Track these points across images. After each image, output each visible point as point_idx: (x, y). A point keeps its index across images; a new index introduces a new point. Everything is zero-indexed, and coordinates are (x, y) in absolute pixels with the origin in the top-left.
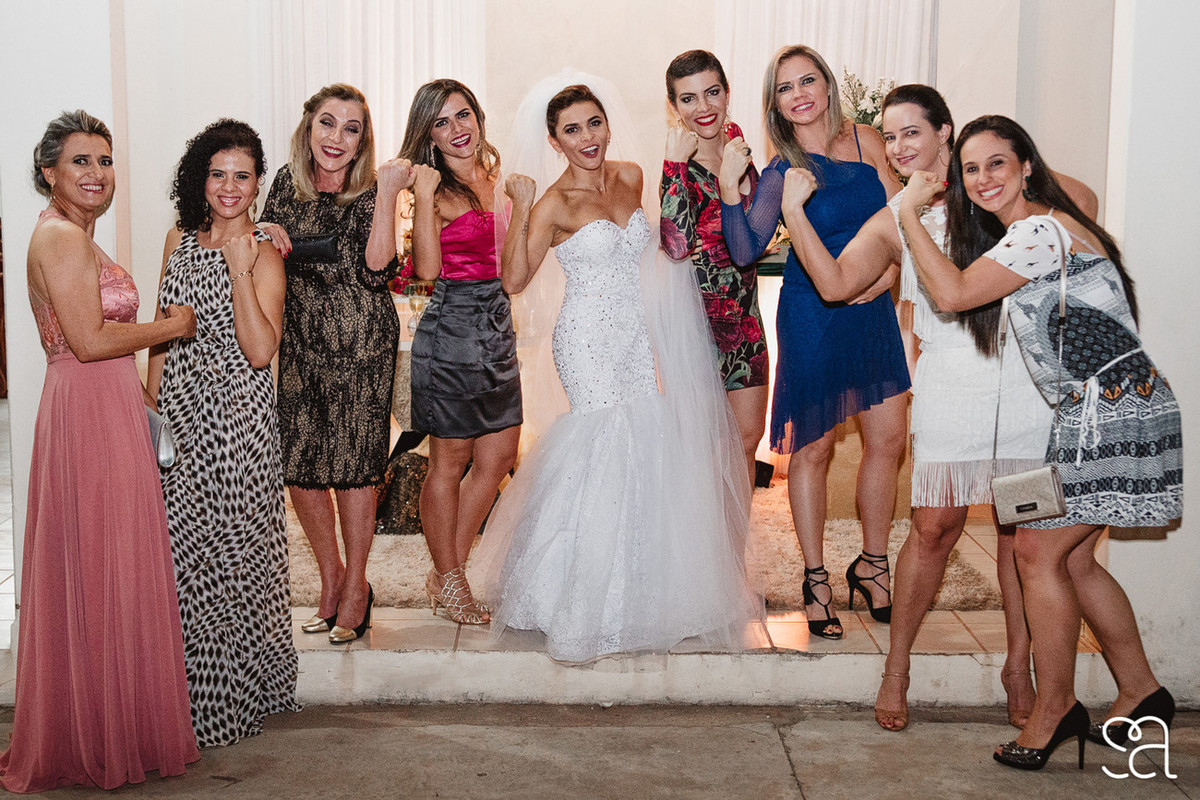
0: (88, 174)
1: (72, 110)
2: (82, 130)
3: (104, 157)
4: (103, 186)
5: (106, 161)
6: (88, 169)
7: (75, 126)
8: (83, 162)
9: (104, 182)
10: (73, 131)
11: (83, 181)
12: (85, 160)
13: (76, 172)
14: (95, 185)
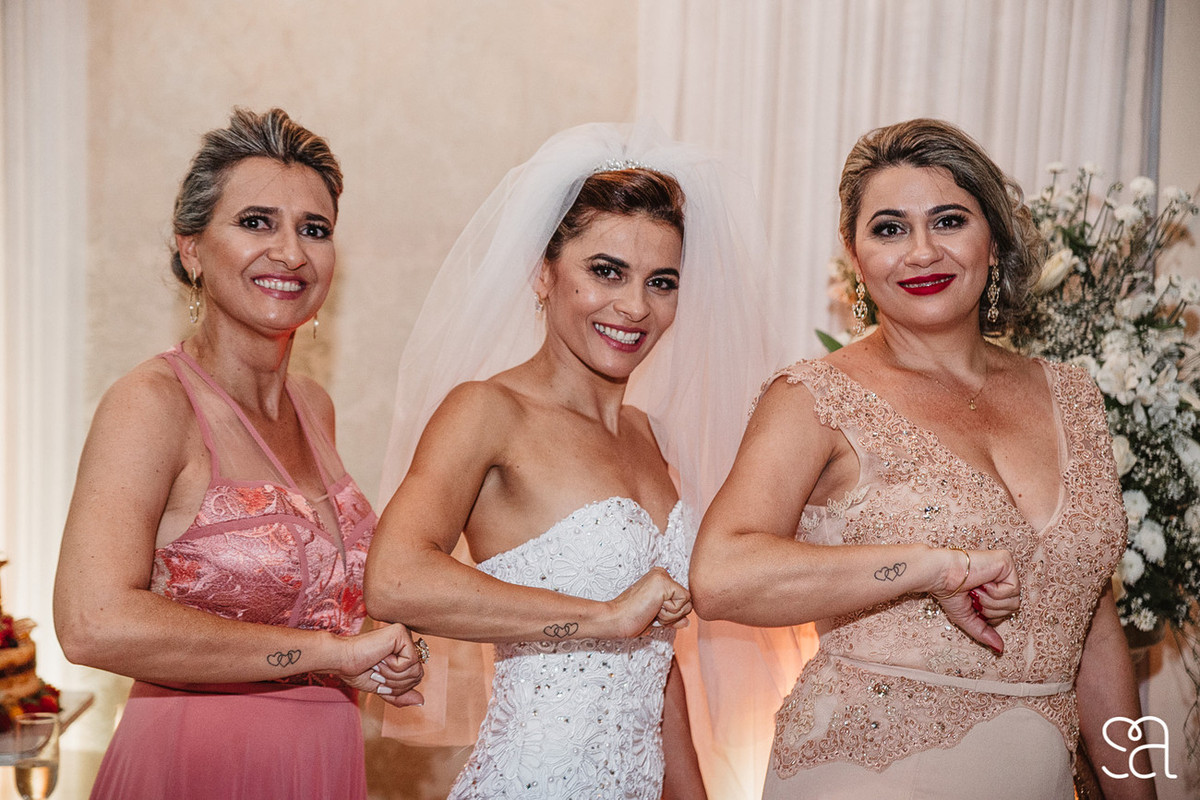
0: (266, 253)
1: (260, 108)
2: (269, 152)
3: (310, 217)
4: (303, 283)
5: (317, 227)
6: (270, 242)
7: (256, 145)
8: (261, 224)
9: (306, 273)
10: (250, 154)
11: (259, 268)
12: (266, 220)
13: (244, 245)
14: (283, 279)
